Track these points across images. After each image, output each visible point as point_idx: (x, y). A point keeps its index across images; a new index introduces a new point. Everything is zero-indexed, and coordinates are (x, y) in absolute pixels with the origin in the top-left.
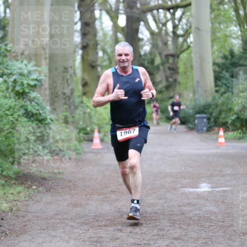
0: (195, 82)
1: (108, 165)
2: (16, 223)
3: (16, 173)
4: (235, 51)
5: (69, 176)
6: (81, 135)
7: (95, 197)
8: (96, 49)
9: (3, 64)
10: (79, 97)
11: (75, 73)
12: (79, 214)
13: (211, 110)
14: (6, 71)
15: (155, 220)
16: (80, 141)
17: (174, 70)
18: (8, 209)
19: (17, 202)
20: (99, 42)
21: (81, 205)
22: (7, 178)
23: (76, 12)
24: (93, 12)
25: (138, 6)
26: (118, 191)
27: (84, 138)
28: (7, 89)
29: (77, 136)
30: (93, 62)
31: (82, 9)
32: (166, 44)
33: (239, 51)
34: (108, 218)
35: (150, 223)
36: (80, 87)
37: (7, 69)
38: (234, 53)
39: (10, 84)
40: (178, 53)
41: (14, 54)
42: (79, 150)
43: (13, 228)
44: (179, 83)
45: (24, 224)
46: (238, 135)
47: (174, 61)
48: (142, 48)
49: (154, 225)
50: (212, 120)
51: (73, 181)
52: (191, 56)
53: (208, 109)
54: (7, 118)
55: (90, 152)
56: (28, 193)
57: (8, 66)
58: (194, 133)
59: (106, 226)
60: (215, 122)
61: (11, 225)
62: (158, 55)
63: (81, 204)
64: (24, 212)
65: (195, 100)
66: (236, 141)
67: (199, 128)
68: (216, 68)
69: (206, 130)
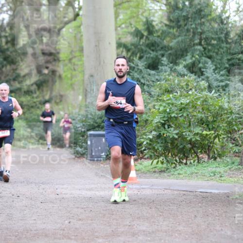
0: (87, 76)
4: (154, 23)
17: (52, 55)
33: (161, 22)
38: (153, 26)
44: (60, 77)
46: (160, 165)
52: (80, 32)
58: (86, 161)
65: (87, 107)
66: (157, 175)
67: (93, 154)
68: (122, 52)
69: (105, 156)
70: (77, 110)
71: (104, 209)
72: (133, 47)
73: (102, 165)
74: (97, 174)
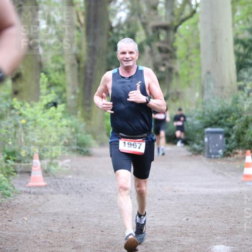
0: (203, 73)
1: (56, 214)
6: (11, 162)
13: (230, 120)
17: (168, 52)
27: (15, 167)
29: (4, 165)
32: (155, 8)
40: (176, 24)
42: (7, 189)
44: (177, 74)
47: (168, 36)
48: (114, 15)
50: (233, 137)
52: (197, 29)
53: (227, 117)
58: (203, 159)
60: (239, 141)
65: (204, 103)
67: (211, 151)
68: (239, 48)
69: (222, 154)
70: (194, 108)
71: (222, 206)
72: (250, 43)
73: (219, 162)
74: (214, 171)
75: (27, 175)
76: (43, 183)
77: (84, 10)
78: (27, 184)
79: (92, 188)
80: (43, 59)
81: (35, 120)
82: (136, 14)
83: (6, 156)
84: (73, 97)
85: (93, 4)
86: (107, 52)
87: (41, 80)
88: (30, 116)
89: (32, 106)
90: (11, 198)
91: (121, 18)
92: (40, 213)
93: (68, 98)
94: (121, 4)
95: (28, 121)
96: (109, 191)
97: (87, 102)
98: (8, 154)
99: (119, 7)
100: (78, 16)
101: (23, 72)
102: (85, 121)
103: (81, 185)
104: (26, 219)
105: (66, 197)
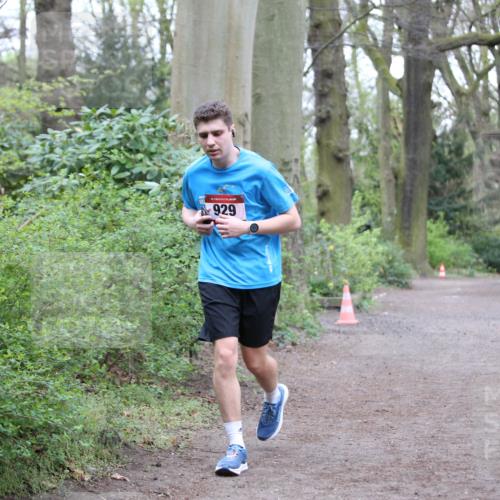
1: (370, 357)
2: (186, 474)
3: (186, 373)
5: (293, 379)
6: (317, 296)
7: (345, 423)
8: (346, 124)
9: (161, 154)
10: (312, 220)
11: (303, 173)
12: (312, 456)
14: (166, 168)
15: (466, 469)
16: (314, 310)
18: (170, 445)
19: (189, 431)
20: (352, 111)
21: (317, 438)
22: (169, 382)
23: (306, 50)
24: (339, 49)
25: (430, 36)
26: (390, 409)
27: (322, 302)
28: (169, 204)
29: (309, 299)
30: (340, 151)
31: (316, 45)
32: (486, 114)
34: (370, 464)
35: (455, 476)
36: (314, 201)
37: (168, 164)
39: (175, 194)
41: (183, 135)
42: (312, 327)
43: (181, 483)
45: (202, 475)
48: (438, 123)
49: (463, 480)
51: (299, 390)
54: (169, 262)
55: (334, 331)
56: (209, 413)
57: (169, 157)
59: (366, 480)
61: (175, 478)
62: (470, 137)
63: (316, 435)
64: (202, 450)
75: (336, 311)
76: (355, 321)
77: (402, 116)
78: (336, 321)
79: (413, 326)
80: (354, 174)
81: (345, 246)
82: (464, 120)
83: (311, 288)
84: (389, 219)
85: (413, 109)
86: (430, 166)
87: (354, 199)
88: (340, 241)
89: (341, 230)
90: (317, 338)
91: (446, 126)
92: (351, 355)
93: (384, 221)
94: (446, 110)
95: (337, 247)
96: (433, 331)
97: (406, 225)
98: (313, 285)
99: (443, 113)
100: (395, 123)
101: (331, 189)
102: (403, 248)
103: (399, 322)
104: (335, 363)
105: (382, 338)
